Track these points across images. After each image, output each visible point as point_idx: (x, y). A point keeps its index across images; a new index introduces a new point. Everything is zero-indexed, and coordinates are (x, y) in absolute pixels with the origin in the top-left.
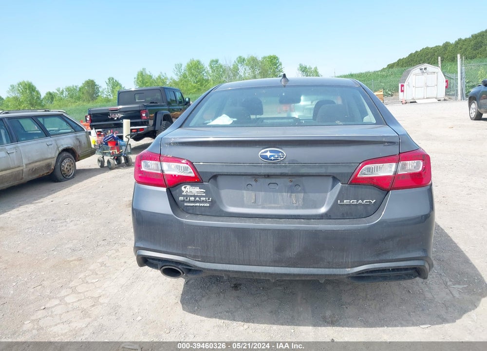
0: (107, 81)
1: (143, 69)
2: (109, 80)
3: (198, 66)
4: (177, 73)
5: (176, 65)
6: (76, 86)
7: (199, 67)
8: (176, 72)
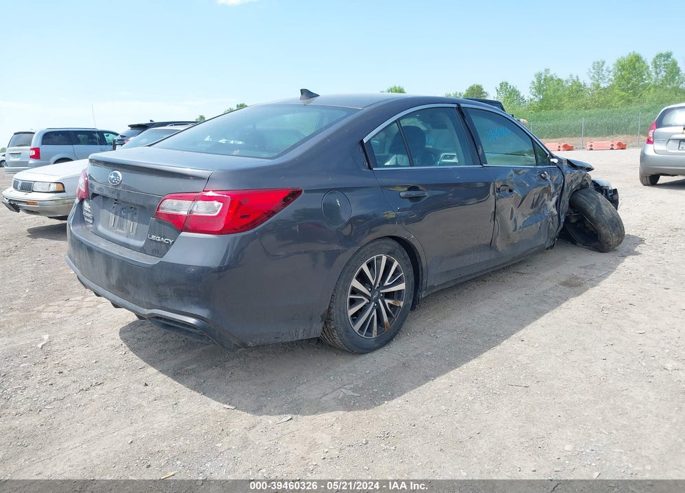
0: (499, 87)
1: (546, 70)
2: (501, 86)
3: (634, 64)
4: (594, 76)
5: (594, 63)
6: (460, 94)
7: (637, 65)
8: (591, 75)
